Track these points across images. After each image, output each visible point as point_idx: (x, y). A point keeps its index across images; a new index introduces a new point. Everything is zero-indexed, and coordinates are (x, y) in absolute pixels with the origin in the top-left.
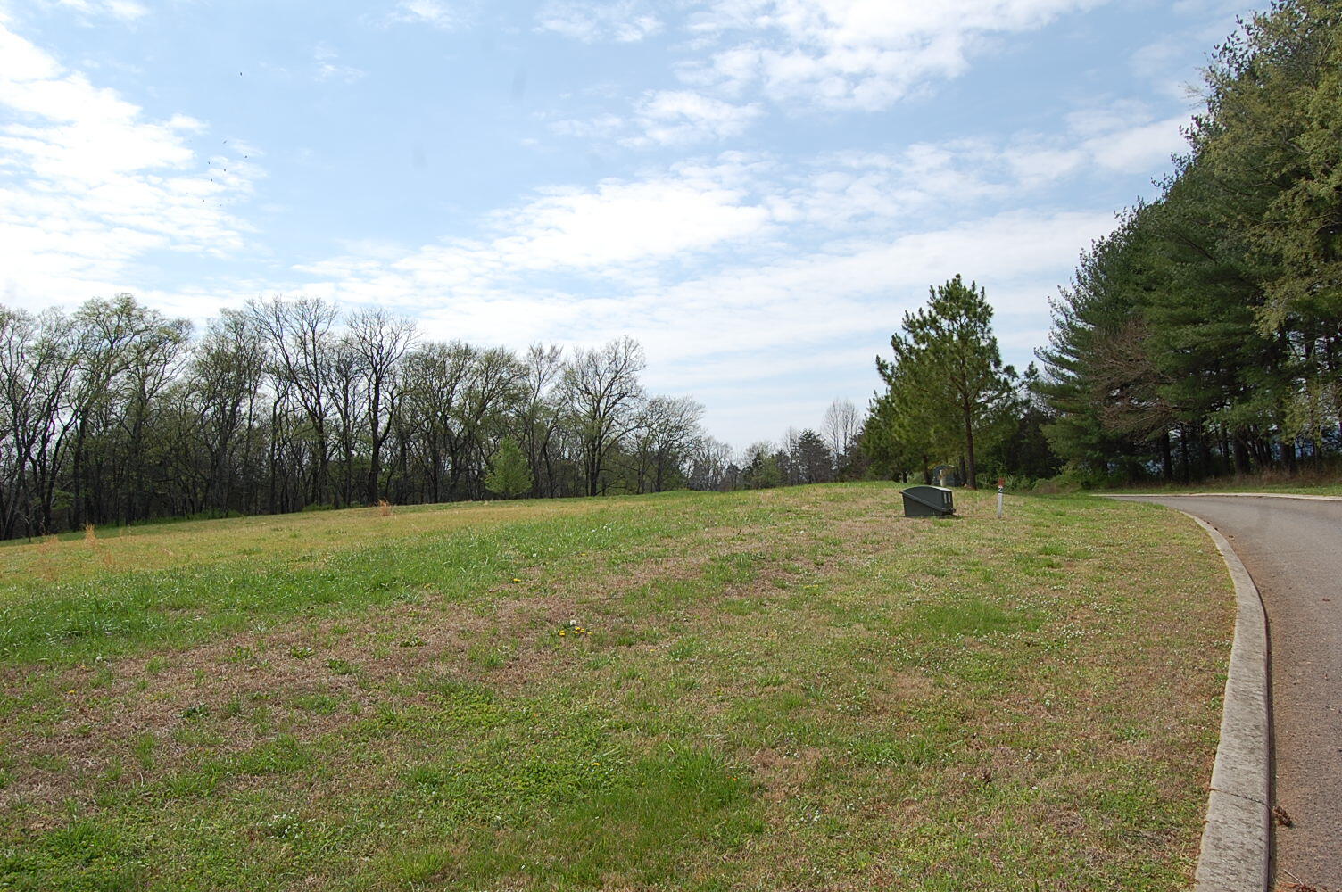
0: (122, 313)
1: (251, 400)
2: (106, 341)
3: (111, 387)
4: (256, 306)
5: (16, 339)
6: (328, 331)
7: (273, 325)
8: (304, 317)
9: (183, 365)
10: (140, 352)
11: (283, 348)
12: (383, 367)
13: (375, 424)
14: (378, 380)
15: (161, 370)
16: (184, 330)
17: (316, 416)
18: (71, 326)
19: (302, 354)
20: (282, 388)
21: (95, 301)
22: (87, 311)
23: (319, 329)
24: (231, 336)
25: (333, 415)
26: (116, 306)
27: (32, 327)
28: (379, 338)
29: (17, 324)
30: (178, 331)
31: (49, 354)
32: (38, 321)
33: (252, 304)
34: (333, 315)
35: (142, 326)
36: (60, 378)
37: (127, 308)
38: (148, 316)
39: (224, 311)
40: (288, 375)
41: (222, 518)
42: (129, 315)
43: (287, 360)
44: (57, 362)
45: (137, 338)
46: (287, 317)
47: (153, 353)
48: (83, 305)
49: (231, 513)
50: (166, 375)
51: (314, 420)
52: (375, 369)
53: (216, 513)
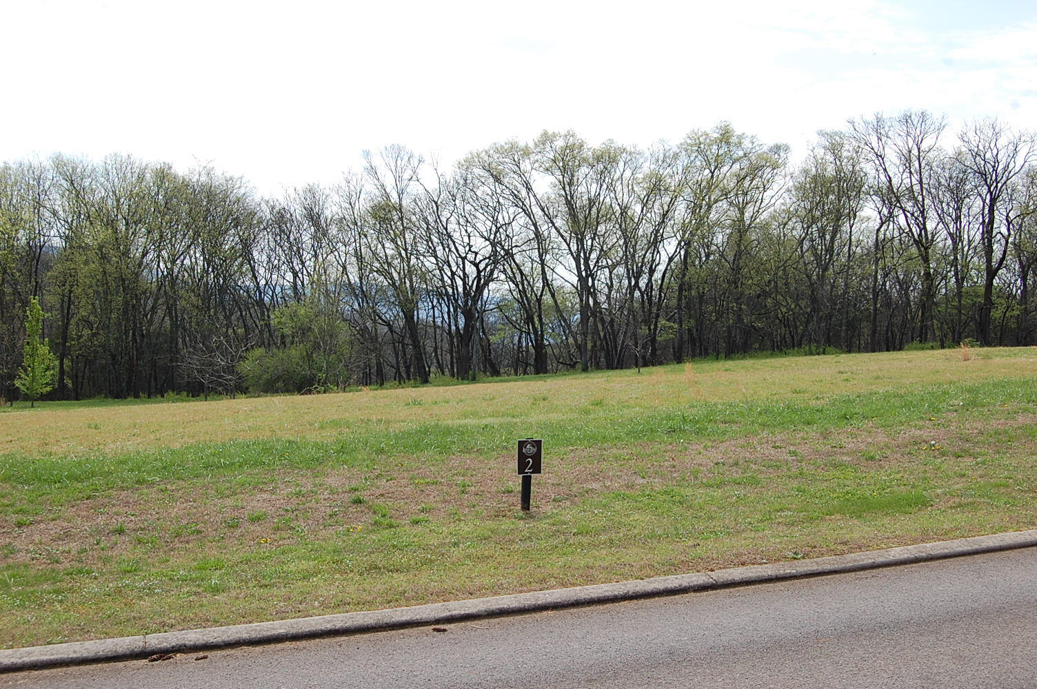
0: (721, 141)
1: (851, 227)
2: (707, 171)
3: (713, 216)
4: (856, 124)
5: (628, 174)
6: (936, 146)
7: (875, 145)
8: (908, 134)
9: (782, 191)
10: (741, 180)
11: (885, 170)
12: (1000, 185)
13: (989, 251)
14: (993, 201)
15: (760, 198)
16: (782, 154)
17: (924, 243)
18: (676, 156)
19: (906, 175)
20: (885, 211)
21: (696, 131)
22: (689, 141)
23: (924, 146)
24: (830, 158)
25: (943, 241)
26: (716, 135)
27: (641, 160)
28: (995, 152)
29: (629, 158)
30: (776, 156)
31: (656, 187)
32: (647, 154)
33: (852, 123)
34: (940, 128)
35: (741, 153)
36: (666, 208)
37: (726, 136)
38: (747, 144)
39: (822, 134)
40: (890, 197)
41: (818, 354)
42: (728, 143)
43: (890, 181)
44: (662, 192)
45: (737, 166)
46: (890, 134)
47: (752, 180)
48: (685, 136)
49: (828, 349)
50: (766, 202)
51: (919, 249)
52: (989, 189)
53: (813, 348)
